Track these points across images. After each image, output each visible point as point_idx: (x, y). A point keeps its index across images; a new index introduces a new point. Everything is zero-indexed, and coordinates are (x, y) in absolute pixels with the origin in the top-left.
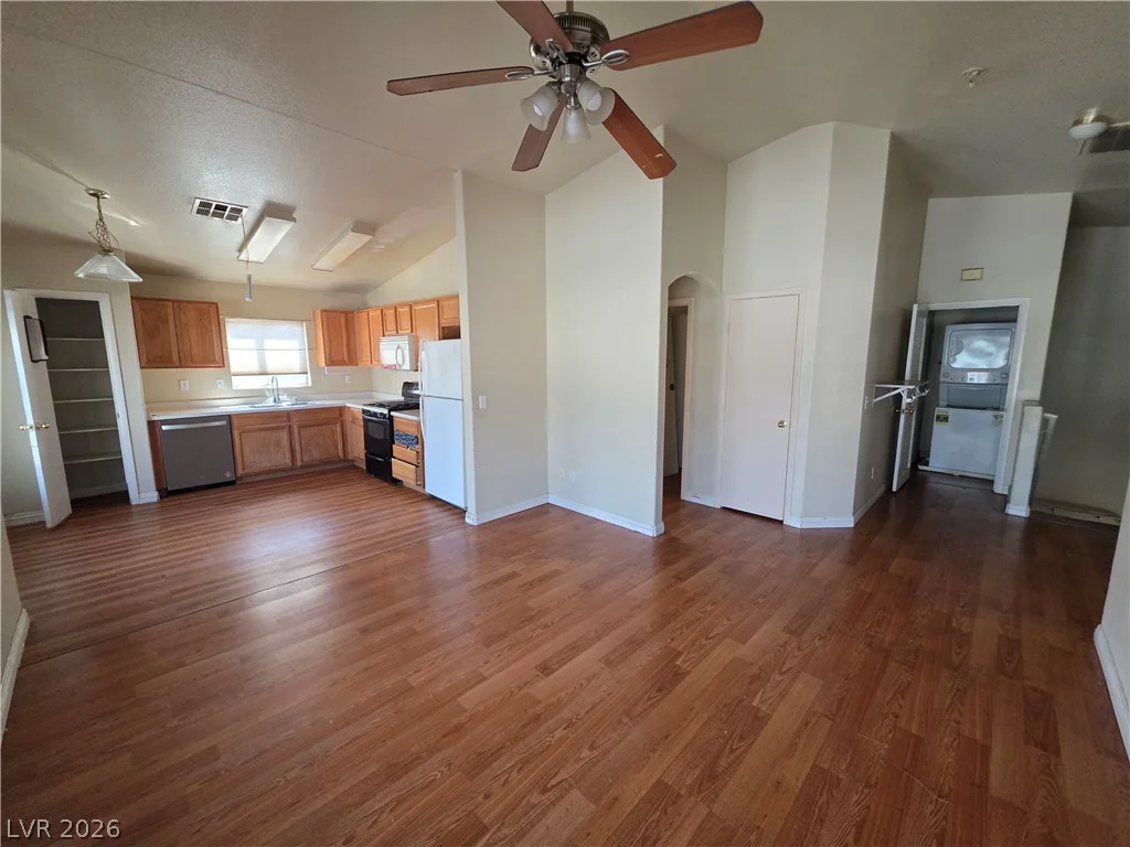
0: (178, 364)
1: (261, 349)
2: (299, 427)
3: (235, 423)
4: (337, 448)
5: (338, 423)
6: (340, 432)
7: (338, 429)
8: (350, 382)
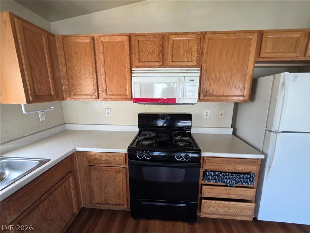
4: (71, 206)
5: (71, 176)
6: (73, 185)
7: (71, 183)
8: (44, 119)
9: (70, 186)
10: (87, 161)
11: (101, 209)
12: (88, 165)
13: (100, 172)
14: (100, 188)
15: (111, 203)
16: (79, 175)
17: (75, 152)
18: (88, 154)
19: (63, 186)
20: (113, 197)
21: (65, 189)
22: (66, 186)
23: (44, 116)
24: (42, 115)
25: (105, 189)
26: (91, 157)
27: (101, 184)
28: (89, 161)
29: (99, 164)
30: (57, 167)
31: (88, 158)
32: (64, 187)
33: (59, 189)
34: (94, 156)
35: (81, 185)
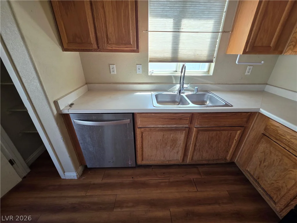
0: (95, 46)
1: (177, 31)
2: (198, 132)
3: (139, 122)
4: (227, 151)
5: (240, 130)
6: (237, 138)
7: (237, 136)
8: (249, 74)
9: (235, 137)
10: (264, 128)
11: (248, 180)
12: (263, 133)
13: (272, 148)
14: (261, 162)
15: (263, 186)
16: (248, 135)
17: (257, 112)
18: (270, 121)
19: (230, 132)
20: (268, 183)
21: (230, 136)
22: (232, 134)
23: (251, 70)
24: (249, 69)
25: (265, 168)
26: (272, 127)
27: (264, 160)
28: (266, 129)
29: (277, 139)
30: (235, 115)
31: (266, 126)
32: (231, 134)
33: (226, 132)
34: (275, 127)
35: (244, 144)
